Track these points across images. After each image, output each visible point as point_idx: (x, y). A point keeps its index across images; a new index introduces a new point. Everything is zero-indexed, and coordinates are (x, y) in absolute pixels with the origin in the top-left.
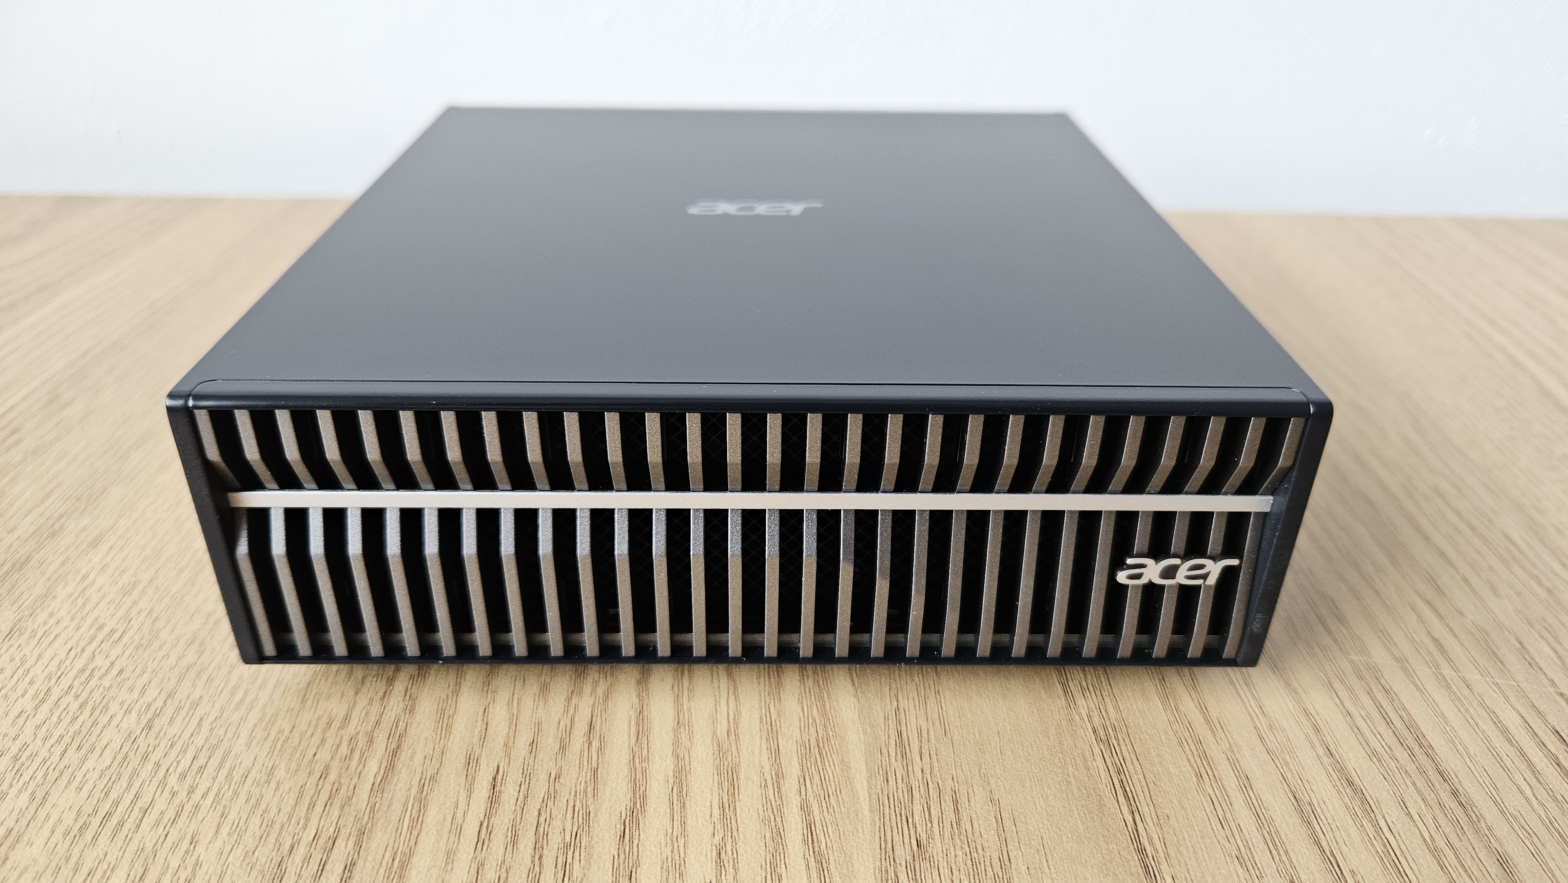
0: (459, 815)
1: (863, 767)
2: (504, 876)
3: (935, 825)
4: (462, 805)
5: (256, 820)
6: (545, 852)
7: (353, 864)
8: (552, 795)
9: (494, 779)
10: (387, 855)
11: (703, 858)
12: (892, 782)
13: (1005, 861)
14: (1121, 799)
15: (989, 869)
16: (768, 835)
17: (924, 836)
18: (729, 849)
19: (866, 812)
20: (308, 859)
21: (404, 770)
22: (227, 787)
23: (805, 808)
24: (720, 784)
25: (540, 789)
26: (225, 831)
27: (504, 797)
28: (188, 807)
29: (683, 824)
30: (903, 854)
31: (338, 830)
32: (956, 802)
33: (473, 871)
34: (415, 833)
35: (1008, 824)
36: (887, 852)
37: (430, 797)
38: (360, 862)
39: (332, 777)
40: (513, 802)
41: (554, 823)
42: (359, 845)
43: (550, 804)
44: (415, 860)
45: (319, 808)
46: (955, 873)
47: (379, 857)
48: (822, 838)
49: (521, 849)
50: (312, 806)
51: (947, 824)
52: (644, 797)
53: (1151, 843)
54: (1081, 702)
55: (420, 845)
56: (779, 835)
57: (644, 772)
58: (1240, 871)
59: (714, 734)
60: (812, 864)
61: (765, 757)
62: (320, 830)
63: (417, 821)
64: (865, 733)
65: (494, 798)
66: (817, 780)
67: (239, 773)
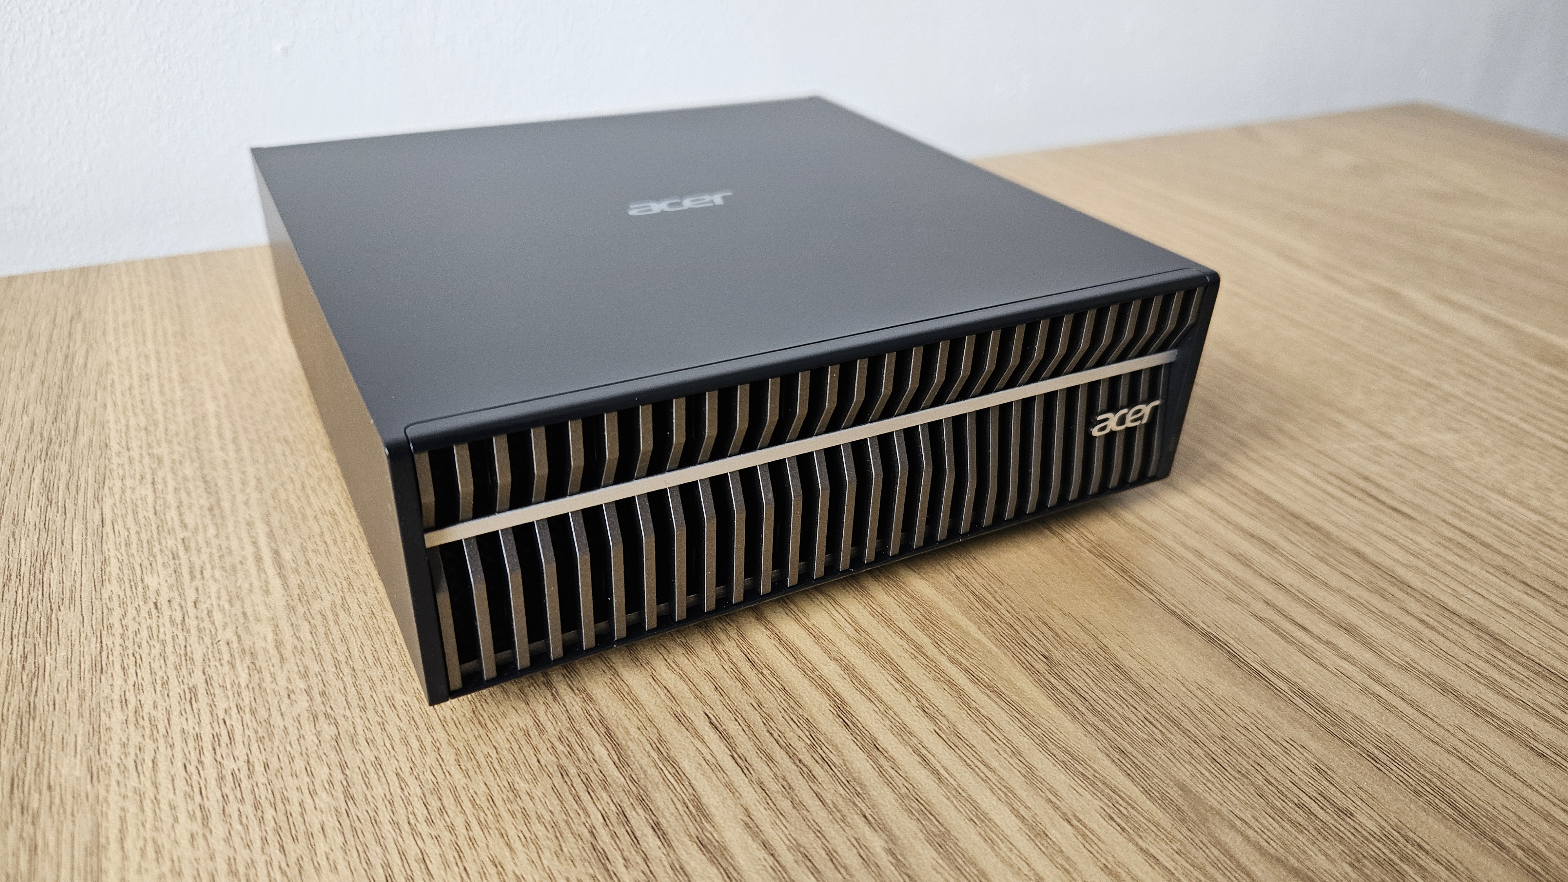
0: (709, 757)
1: (969, 622)
2: (785, 784)
3: (1045, 642)
4: (704, 750)
5: (538, 829)
6: (801, 757)
7: (658, 824)
8: (768, 719)
9: (711, 723)
10: (679, 807)
11: (916, 718)
12: (996, 626)
13: (1104, 648)
14: (1139, 587)
15: (1099, 656)
16: (945, 687)
17: (1043, 651)
18: (927, 705)
19: (995, 649)
20: (614, 836)
21: (630, 744)
22: (482, 814)
23: (954, 661)
24: (883, 667)
25: (756, 718)
26: (517, 845)
27: (732, 732)
28: (463, 842)
29: (882, 701)
30: (1040, 666)
31: (618, 806)
32: (1044, 623)
33: (759, 790)
34: (686, 783)
35: (1087, 625)
36: (1030, 668)
37: (672, 754)
38: (662, 820)
39: (573, 771)
40: (742, 733)
41: (787, 735)
42: (647, 809)
43: (772, 724)
44: (704, 800)
45: (585, 797)
46: (1080, 665)
47: (673, 810)
48: (982, 676)
49: (781, 761)
50: (577, 798)
51: (1050, 638)
52: (837, 694)
53: (1176, 607)
54: (1068, 536)
55: (700, 790)
56: (951, 684)
57: (820, 677)
58: (1232, 604)
59: (848, 636)
60: (991, 694)
61: (898, 639)
62: (603, 812)
63: (679, 774)
64: (951, 601)
65: (725, 736)
66: (946, 641)
67: (482, 801)
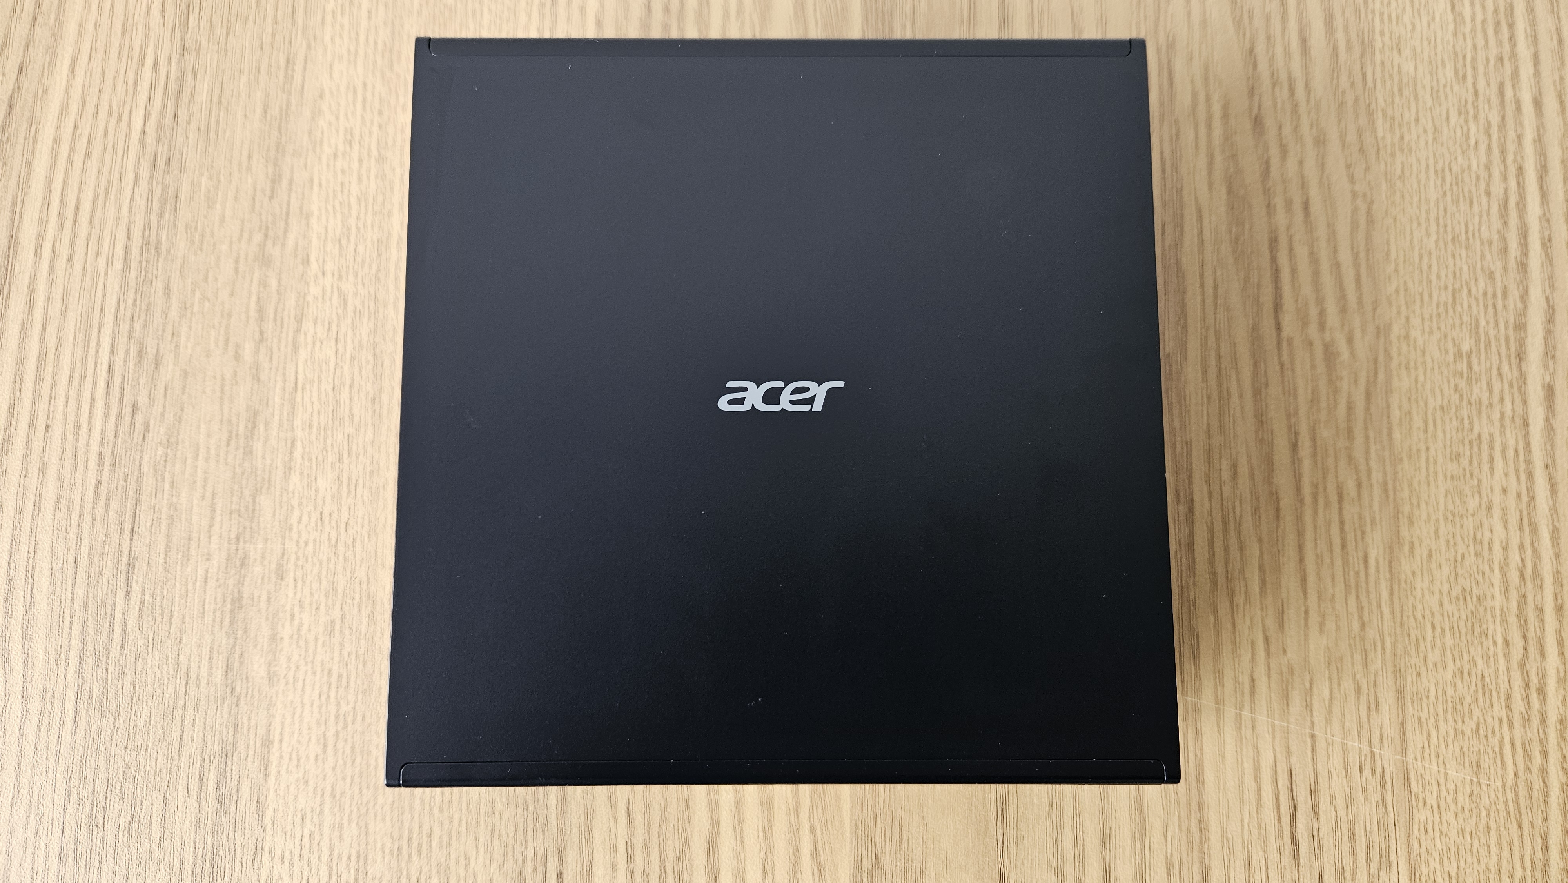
0: (613, 837)
1: (848, 799)
2: (646, 880)
3: (887, 844)
4: (613, 830)
5: (496, 843)
6: (667, 864)
7: (561, 873)
8: (664, 822)
9: (628, 808)
10: (579, 866)
11: (755, 868)
12: (865, 811)
13: (923, 871)
14: (999, 824)
15: (913, 875)
16: (791, 851)
17: (880, 851)
18: (769, 860)
19: (848, 834)
20: (535, 870)
21: (573, 802)
23: (813, 831)
24: (763, 812)
25: (656, 819)
26: (482, 851)
27: (636, 823)
28: (454, 832)
29: (742, 843)
30: (867, 865)
31: (546, 849)
32: (901, 826)
33: (629, 877)
34: (590, 851)
35: (929, 842)
36: (858, 865)
37: (593, 824)
38: (565, 872)
39: (531, 808)
40: (642, 826)
41: (668, 842)
42: (561, 860)
43: (664, 828)
44: (595, 869)
45: (530, 833)
46: (895, 877)
47: (574, 867)
48: (821, 852)
49: (653, 861)
50: (525, 833)
51: (894, 843)
52: (718, 823)
53: (1009, 857)
55: (596, 860)
56: (797, 850)
57: (717, 802)
58: (1053, 876)
60: (816, 871)
62: (535, 849)
63: (589, 842)
65: (630, 825)
66: (820, 810)
67: (473, 807)
